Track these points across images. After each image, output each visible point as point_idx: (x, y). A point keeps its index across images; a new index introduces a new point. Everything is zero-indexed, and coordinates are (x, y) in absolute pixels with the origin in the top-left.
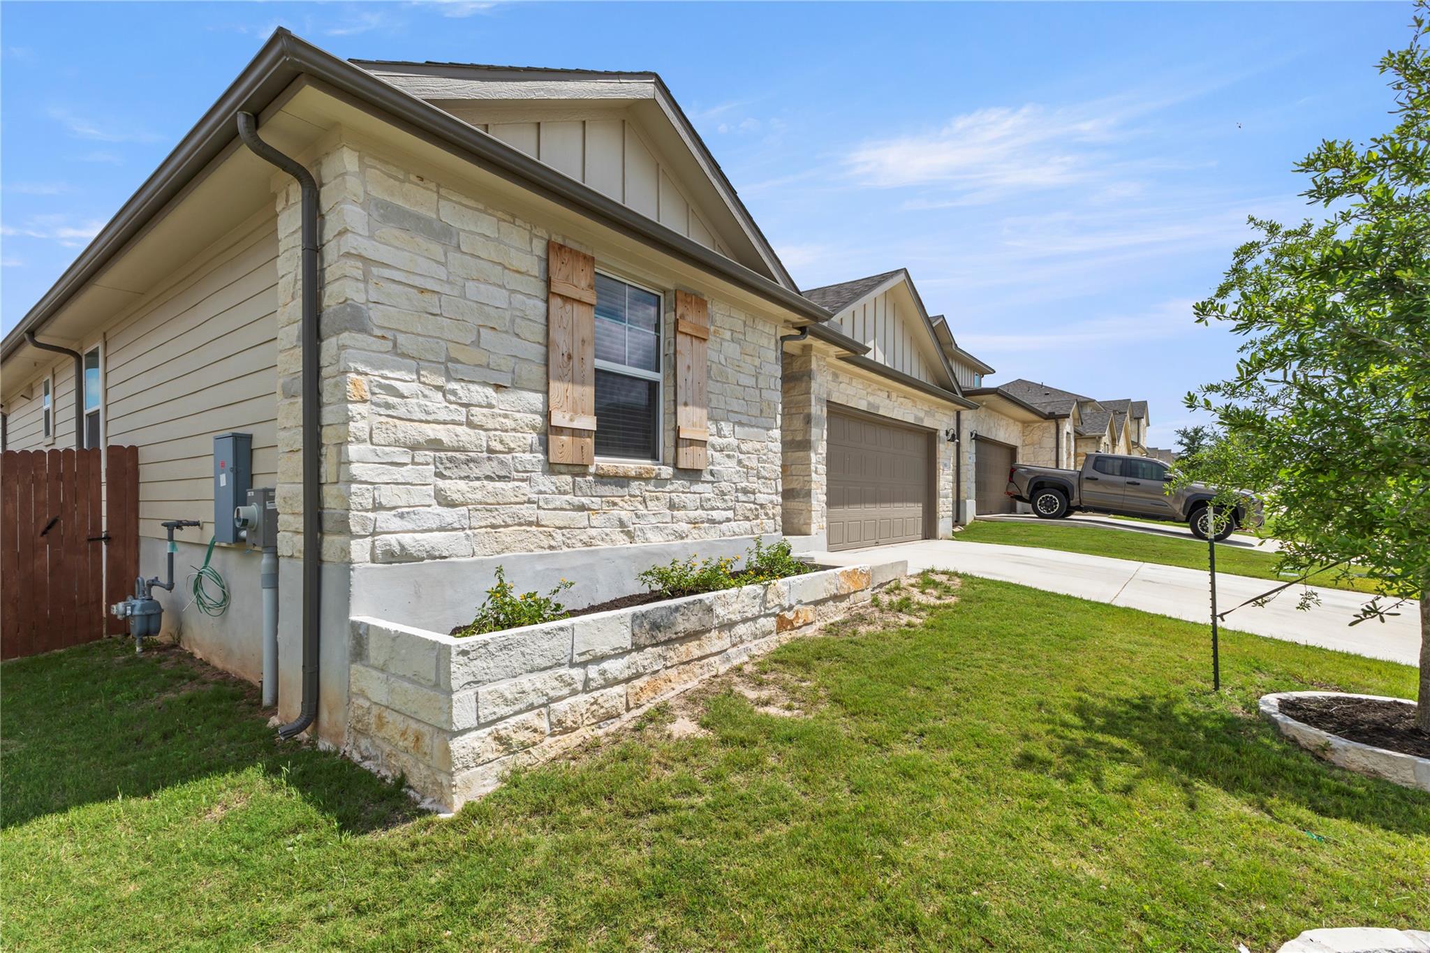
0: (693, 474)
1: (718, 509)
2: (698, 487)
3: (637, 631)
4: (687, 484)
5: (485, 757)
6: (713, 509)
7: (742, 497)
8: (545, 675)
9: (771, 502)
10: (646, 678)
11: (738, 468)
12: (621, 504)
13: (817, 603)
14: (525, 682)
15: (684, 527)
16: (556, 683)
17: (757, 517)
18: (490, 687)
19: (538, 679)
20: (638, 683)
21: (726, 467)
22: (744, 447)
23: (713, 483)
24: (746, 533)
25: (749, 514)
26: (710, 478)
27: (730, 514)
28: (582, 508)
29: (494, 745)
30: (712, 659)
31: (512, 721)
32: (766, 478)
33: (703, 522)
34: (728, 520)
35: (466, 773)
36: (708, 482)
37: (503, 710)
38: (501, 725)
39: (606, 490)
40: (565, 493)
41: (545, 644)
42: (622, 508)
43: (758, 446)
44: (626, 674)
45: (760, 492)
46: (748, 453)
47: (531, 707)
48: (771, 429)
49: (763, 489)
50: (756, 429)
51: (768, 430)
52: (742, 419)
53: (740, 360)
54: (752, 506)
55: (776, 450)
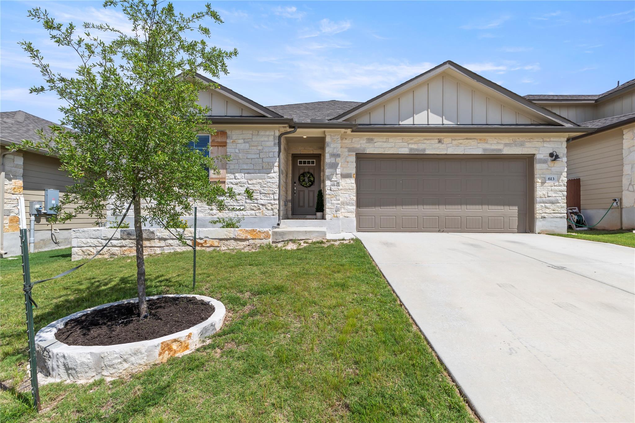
1: (235, 206)
2: (223, 198)
3: (122, 234)
5: (79, 254)
6: (231, 205)
7: (249, 201)
8: (94, 240)
9: (270, 203)
10: (127, 248)
13: (221, 240)
14: (89, 240)
15: (214, 211)
16: (97, 242)
17: (259, 209)
18: (80, 239)
19: (92, 240)
20: (124, 248)
21: (240, 190)
22: (250, 182)
24: (251, 215)
25: (253, 208)
27: (243, 208)
29: (82, 252)
30: (156, 248)
31: (86, 248)
32: (266, 194)
35: (74, 256)
37: (83, 245)
38: (83, 248)
41: (94, 233)
43: (260, 181)
44: (119, 245)
45: (261, 199)
46: (255, 184)
47: (90, 246)
48: (270, 173)
49: (263, 198)
50: (259, 174)
51: (268, 174)
52: (250, 171)
53: (249, 149)
54: (256, 205)
55: (273, 182)
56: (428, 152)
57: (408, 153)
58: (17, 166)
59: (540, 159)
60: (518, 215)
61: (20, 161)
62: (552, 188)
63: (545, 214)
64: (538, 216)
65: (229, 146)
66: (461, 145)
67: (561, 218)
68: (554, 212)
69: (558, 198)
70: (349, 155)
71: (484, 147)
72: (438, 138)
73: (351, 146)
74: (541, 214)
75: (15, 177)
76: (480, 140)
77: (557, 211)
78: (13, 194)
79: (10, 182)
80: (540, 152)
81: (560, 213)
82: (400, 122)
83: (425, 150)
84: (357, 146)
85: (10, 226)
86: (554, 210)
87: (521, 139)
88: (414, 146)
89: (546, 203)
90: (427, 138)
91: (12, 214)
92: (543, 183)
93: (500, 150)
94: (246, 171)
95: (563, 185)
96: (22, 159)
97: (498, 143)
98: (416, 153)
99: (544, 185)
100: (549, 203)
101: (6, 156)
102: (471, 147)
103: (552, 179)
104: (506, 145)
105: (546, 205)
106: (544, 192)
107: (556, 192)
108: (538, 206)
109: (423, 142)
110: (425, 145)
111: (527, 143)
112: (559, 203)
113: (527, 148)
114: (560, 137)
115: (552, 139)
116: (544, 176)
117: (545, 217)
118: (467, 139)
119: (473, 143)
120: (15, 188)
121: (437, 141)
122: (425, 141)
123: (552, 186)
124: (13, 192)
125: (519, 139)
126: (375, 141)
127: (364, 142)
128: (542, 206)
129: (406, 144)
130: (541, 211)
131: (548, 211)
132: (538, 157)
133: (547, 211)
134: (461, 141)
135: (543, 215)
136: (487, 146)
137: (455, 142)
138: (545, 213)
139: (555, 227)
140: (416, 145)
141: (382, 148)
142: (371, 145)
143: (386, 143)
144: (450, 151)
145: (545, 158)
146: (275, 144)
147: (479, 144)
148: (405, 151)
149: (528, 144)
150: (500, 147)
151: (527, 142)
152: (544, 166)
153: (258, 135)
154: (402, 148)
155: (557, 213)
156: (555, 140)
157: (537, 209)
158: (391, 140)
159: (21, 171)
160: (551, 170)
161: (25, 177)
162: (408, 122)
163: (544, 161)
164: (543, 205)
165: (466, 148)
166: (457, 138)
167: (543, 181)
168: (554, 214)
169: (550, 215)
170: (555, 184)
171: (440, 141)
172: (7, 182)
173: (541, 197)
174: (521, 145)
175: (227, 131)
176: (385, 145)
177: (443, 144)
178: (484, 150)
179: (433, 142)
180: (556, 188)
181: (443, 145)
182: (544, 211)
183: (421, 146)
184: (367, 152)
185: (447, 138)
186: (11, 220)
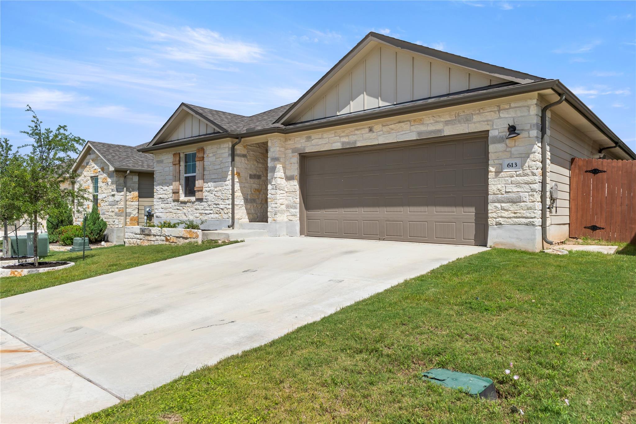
0: (200, 200)
1: (208, 210)
2: (203, 204)
3: (140, 231)
4: (199, 203)
6: (206, 210)
7: (215, 206)
9: (226, 208)
10: (142, 240)
11: (214, 197)
12: (185, 208)
13: (177, 237)
15: (198, 215)
17: (220, 213)
21: (210, 197)
23: (207, 202)
24: (216, 218)
25: (217, 212)
26: (206, 201)
27: (211, 212)
28: (178, 209)
32: (224, 199)
33: (203, 214)
34: (211, 213)
36: (205, 202)
39: (183, 205)
40: (176, 206)
42: (185, 210)
43: (221, 188)
44: (140, 238)
45: (221, 204)
46: (217, 191)
48: (226, 181)
49: (222, 203)
50: (220, 183)
51: (225, 182)
52: (216, 180)
53: (215, 161)
54: (218, 209)
55: (227, 189)
56: (359, 144)
57: (341, 148)
58: (134, 183)
59: (495, 137)
60: (475, 220)
61: (136, 179)
62: (513, 179)
63: (500, 219)
64: (491, 221)
65: (205, 159)
66: (393, 131)
67: (527, 225)
68: (515, 215)
69: (521, 194)
70: (293, 156)
71: (418, 130)
72: (369, 126)
73: (294, 147)
74: (496, 218)
75: (133, 190)
76: (415, 121)
77: (518, 215)
78: (132, 202)
79: (130, 194)
80: (495, 127)
81: (526, 218)
82: (338, 113)
83: (355, 142)
84: (299, 146)
85: (130, 223)
86: (515, 213)
87: (467, 112)
88: (345, 140)
89: (503, 202)
90: (358, 128)
91: (132, 215)
92: (497, 173)
93: (439, 131)
94: (214, 180)
95: (530, 174)
96: (137, 177)
97: (437, 122)
98: (348, 147)
99: (500, 175)
100: (507, 202)
101: (127, 177)
102: (404, 132)
103: (514, 165)
104: (447, 123)
105: (503, 205)
106: (499, 187)
107: (518, 184)
108: (491, 207)
109: (354, 133)
110: (356, 136)
111: (474, 117)
112: (524, 202)
113: (474, 123)
114: (525, 99)
115: (513, 105)
116: (500, 162)
117: (500, 224)
118: (400, 122)
119: (406, 126)
120: (133, 198)
121: (367, 130)
122: (357, 132)
123: (513, 177)
124: (132, 200)
125: (464, 112)
126: (312, 139)
127: (304, 141)
128: (496, 207)
129: (338, 137)
130: (494, 215)
131: (505, 214)
132: (492, 134)
133: (503, 215)
134: (392, 126)
135: (497, 220)
136: (423, 128)
137: (385, 129)
138: (502, 217)
139: (517, 238)
140: (347, 138)
141: (318, 145)
142: (308, 144)
143: (321, 140)
144: (382, 140)
145: (500, 134)
146: (229, 155)
147: (412, 127)
148: (338, 146)
149: (476, 118)
150: (439, 127)
151: (475, 114)
152: (500, 147)
153: (220, 148)
154: (335, 142)
155: (519, 217)
156: (517, 105)
157: (489, 211)
158: (325, 136)
159: (137, 185)
160: (511, 151)
161: (139, 189)
162: (344, 112)
163: (500, 140)
164: (498, 205)
165: (398, 134)
166: (388, 123)
167: (497, 170)
168: (516, 220)
169: (509, 220)
170: (518, 173)
171: (371, 130)
172: (128, 194)
173: (494, 194)
174: (467, 120)
175: (204, 148)
176: (321, 142)
177: (374, 132)
178: (419, 133)
179: (363, 131)
180: (519, 179)
181: (374, 134)
182: (499, 215)
183: (352, 138)
184: (307, 152)
185: (377, 125)
186: (131, 219)
